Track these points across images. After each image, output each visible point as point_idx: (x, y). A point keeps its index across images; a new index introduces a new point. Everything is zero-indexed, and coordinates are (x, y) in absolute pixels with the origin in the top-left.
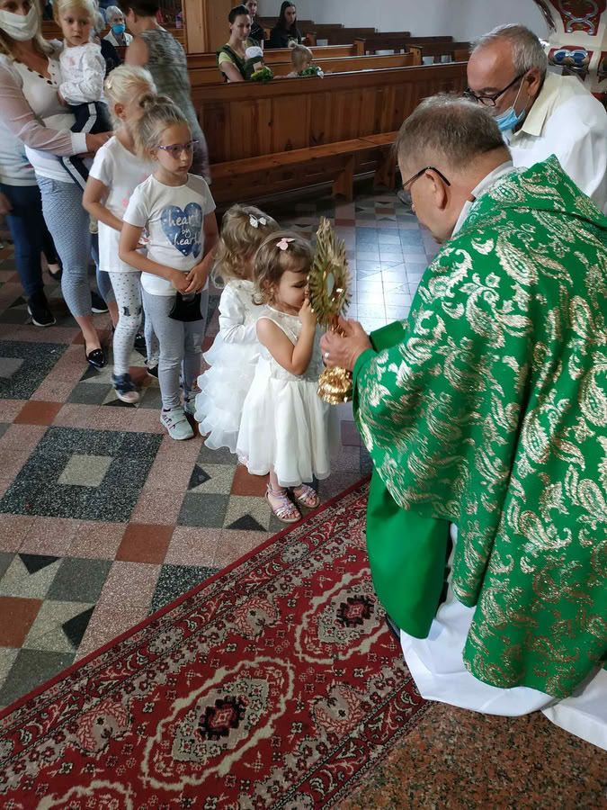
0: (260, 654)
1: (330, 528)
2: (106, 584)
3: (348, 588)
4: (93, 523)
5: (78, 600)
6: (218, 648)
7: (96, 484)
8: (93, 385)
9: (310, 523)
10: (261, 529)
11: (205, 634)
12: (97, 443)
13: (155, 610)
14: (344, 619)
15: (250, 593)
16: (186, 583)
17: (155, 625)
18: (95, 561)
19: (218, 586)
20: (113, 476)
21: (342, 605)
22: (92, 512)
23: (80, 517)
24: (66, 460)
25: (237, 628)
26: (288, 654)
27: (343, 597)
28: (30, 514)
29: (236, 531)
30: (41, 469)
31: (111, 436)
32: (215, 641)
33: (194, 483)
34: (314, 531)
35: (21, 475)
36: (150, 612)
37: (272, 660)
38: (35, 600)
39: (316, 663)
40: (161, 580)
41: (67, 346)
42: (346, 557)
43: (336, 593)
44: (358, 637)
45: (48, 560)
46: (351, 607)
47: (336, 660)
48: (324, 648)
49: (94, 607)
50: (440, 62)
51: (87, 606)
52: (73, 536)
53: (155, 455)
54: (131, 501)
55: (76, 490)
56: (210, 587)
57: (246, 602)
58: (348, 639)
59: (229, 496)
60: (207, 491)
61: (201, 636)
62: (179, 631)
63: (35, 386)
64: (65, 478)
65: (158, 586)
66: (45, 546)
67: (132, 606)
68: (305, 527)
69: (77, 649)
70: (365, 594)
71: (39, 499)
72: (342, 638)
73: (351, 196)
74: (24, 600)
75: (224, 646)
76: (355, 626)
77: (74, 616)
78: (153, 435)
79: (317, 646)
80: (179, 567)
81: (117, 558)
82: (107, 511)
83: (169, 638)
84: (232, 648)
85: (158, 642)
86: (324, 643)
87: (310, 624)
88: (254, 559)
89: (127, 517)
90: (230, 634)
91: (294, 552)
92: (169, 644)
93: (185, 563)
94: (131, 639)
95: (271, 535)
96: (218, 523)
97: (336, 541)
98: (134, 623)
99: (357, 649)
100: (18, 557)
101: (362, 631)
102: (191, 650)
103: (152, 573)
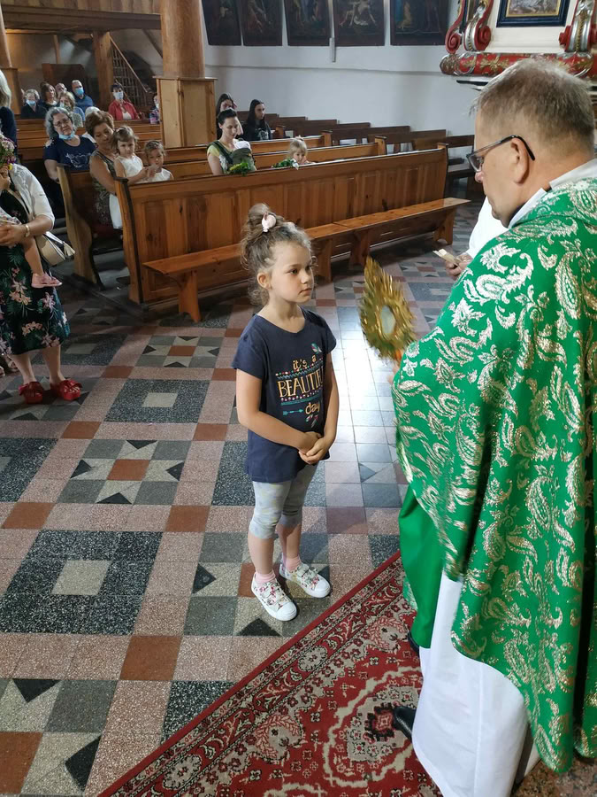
0: (288, 780)
1: (347, 628)
2: (112, 709)
3: (373, 695)
4: (94, 638)
5: (81, 730)
6: (241, 777)
7: (94, 593)
8: (85, 482)
9: (325, 624)
10: (274, 633)
11: (224, 761)
12: (92, 545)
13: (167, 736)
14: (374, 733)
15: (269, 709)
16: (199, 701)
17: (169, 754)
18: (98, 682)
19: (235, 702)
20: (112, 582)
21: (370, 715)
22: (91, 625)
23: (79, 631)
24: (60, 567)
25: (259, 751)
26: (318, 778)
27: (369, 707)
28: (23, 631)
29: (247, 638)
30: (33, 578)
31: (107, 537)
32: (237, 769)
33: (197, 587)
34: (330, 632)
35: (12, 586)
36: (162, 739)
37: (300, 787)
38: (33, 733)
39: (349, 787)
40: (171, 700)
41: (55, 440)
42: (367, 660)
43: (362, 702)
44: (391, 752)
45: (46, 684)
46: (379, 717)
47: (371, 782)
48: (355, 768)
49: (99, 738)
50: (400, 151)
51: (92, 737)
52: (72, 655)
53: (154, 556)
54: (133, 610)
55: (73, 600)
56: (225, 704)
57: (266, 720)
58: (381, 755)
59: (236, 598)
60: (213, 594)
61: (221, 764)
62: (196, 759)
63: (23, 486)
64: (61, 587)
65: (169, 707)
66: (42, 667)
67: (141, 733)
68: (321, 629)
69: (83, 790)
70: (392, 701)
71: (33, 613)
72: (374, 754)
73: (330, 278)
74: (22, 734)
75: (247, 774)
76: (386, 740)
77: (78, 749)
78: (151, 534)
79: (348, 766)
80: (190, 682)
81: (122, 677)
82: (108, 623)
83: (185, 769)
84: (256, 775)
85: (174, 775)
86: (355, 763)
87: (337, 740)
88: (270, 669)
89: (129, 629)
90: (253, 759)
91: (312, 658)
92: (186, 777)
93: (197, 678)
94: (144, 773)
95: (285, 640)
96: (227, 631)
97: (355, 643)
98: (146, 754)
99: (390, 766)
100: (12, 683)
101: (394, 745)
102: (212, 782)
103: (161, 692)
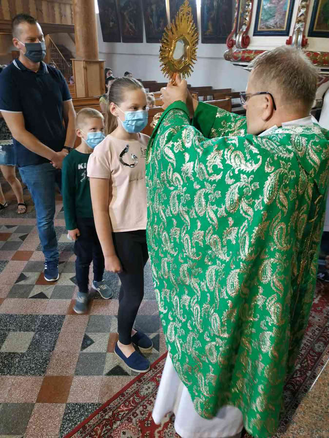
2: (31, 420)
4: (22, 378)
7: (24, 351)
8: (23, 286)
10: (126, 374)
12: (23, 323)
13: (62, 436)
15: (121, 419)
16: (82, 415)
18: (24, 404)
19: (102, 415)
20: (35, 344)
22: (21, 370)
23: (14, 374)
24: (5, 336)
29: (111, 377)
31: (33, 318)
33: (83, 347)
34: (158, 373)
40: (65, 414)
50: (206, 100)
52: (9, 388)
53: (60, 329)
54: (46, 361)
55: (11, 355)
56: (96, 417)
57: (119, 426)
59: (105, 353)
60: (92, 351)
64: (5, 348)
65: (63, 419)
67: (47, 435)
68: (153, 371)
78: (59, 316)
80: (77, 404)
81: (38, 401)
82: (31, 369)
87: (160, 437)
88: (123, 395)
89: (43, 372)
91: (147, 388)
93: (80, 401)
95: (133, 378)
96: (99, 373)
103: (60, 410)
